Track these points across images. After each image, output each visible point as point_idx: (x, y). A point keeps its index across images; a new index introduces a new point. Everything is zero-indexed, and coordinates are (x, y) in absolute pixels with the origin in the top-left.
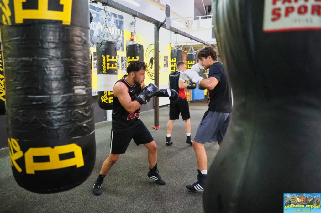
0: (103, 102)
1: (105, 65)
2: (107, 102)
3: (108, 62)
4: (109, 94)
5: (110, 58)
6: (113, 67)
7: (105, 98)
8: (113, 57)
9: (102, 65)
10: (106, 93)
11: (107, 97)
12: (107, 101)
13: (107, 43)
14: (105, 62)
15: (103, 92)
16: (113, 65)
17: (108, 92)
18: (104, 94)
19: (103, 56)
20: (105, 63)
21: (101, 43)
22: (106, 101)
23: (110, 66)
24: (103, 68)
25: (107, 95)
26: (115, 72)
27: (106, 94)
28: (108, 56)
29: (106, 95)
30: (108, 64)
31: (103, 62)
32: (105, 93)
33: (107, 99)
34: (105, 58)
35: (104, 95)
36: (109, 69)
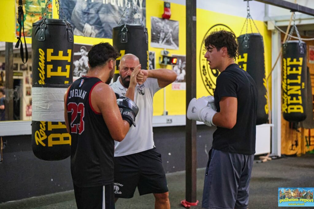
0: (37, 144)
1: (43, 68)
2: (44, 145)
3: (50, 63)
4: (50, 129)
5: (55, 54)
6: (59, 73)
7: (42, 136)
8: (61, 53)
9: (39, 69)
10: (44, 125)
11: (44, 135)
12: (46, 141)
13: (48, 24)
14: (43, 62)
15: (39, 123)
16: (60, 68)
17: (46, 123)
18: (40, 128)
19: (40, 50)
20: (44, 65)
21: (39, 25)
22: (43, 141)
23: (54, 70)
24: (40, 74)
25: (45, 129)
26: (64, 83)
27: (43, 127)
28: (50, 51)
29: (43, 129)
30: (50, 67)
31: (40, 63)
32: (41, 125)
33: (45, 137)
34: (43, 54)
35: (40, 130)
36: (51, 76)
